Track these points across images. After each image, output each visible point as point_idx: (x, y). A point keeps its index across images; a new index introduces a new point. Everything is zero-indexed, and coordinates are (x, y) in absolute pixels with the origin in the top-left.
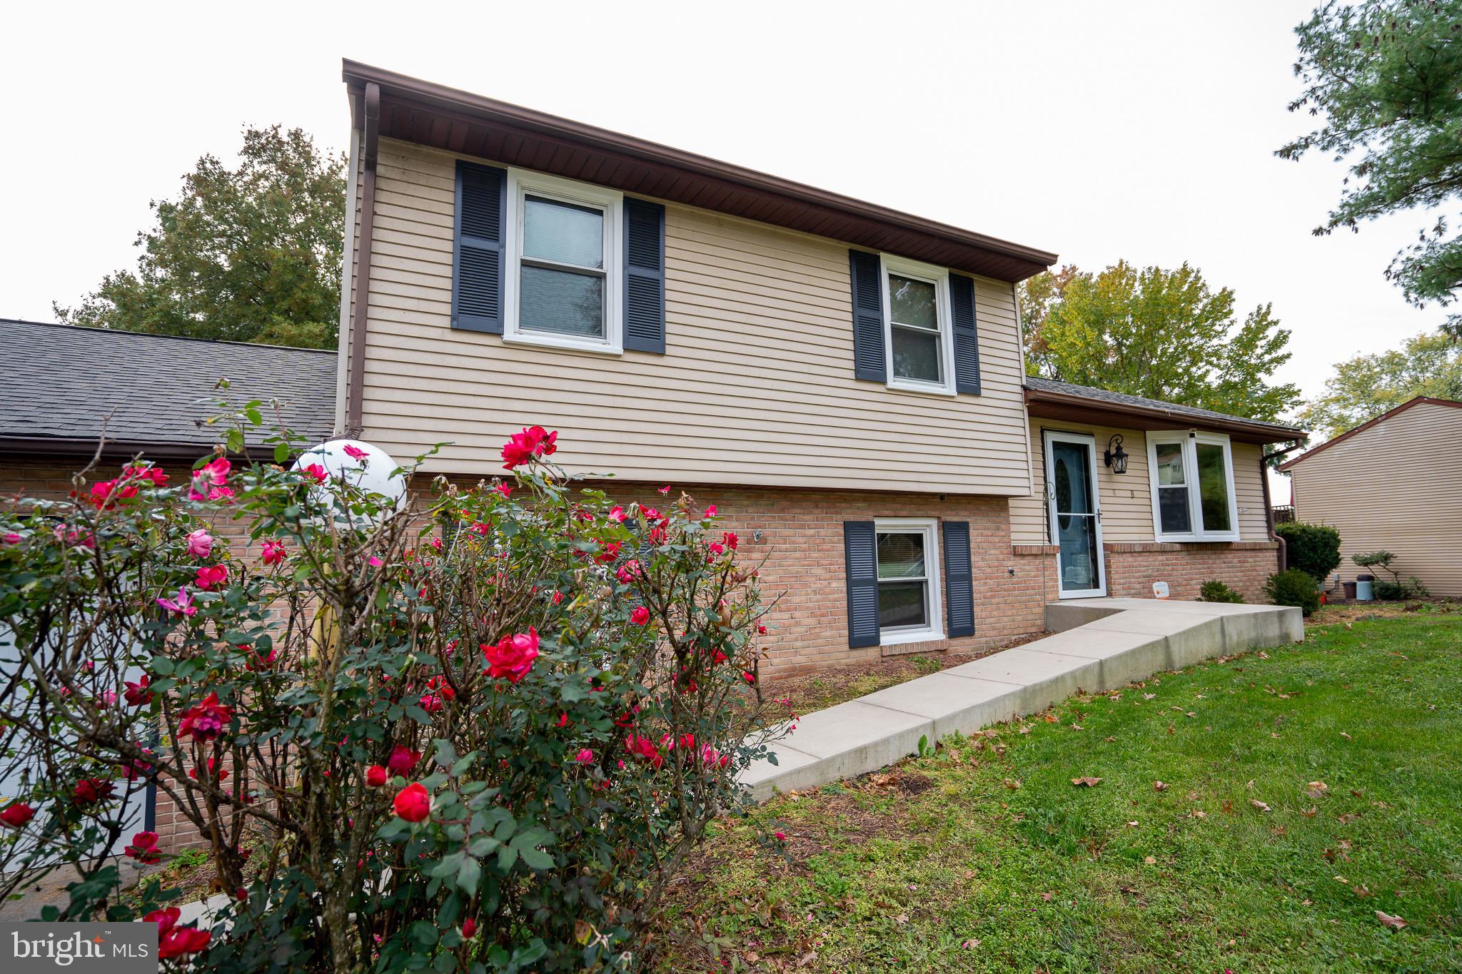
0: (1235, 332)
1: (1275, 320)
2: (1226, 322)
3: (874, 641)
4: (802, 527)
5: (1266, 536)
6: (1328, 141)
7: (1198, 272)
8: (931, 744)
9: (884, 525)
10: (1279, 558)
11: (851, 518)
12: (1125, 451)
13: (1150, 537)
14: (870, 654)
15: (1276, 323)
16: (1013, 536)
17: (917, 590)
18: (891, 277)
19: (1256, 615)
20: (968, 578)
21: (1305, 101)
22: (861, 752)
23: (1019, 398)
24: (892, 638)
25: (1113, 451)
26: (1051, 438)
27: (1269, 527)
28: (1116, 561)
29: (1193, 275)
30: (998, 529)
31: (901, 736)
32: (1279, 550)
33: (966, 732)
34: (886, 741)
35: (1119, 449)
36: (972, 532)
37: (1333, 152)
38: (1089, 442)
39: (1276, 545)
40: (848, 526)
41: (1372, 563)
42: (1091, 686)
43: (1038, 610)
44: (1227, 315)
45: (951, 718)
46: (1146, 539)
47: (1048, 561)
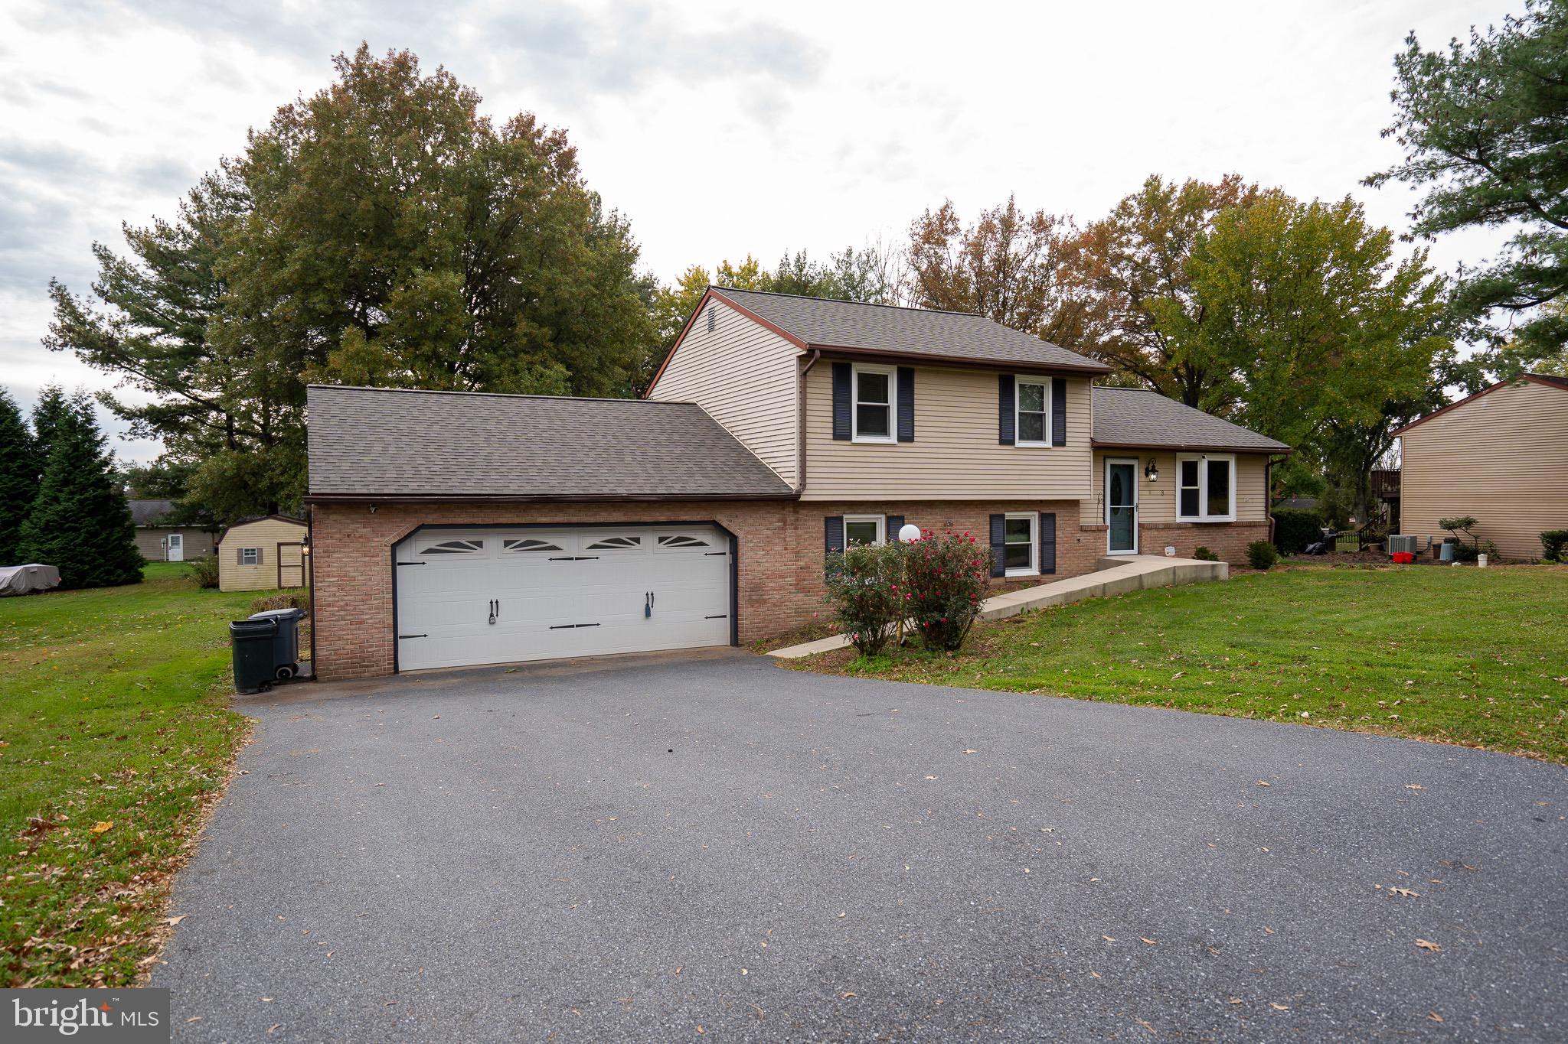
0: (1388, 277)
1: (1430, 268)
2: (1381, 265)
3: (1003, 574)
4: (970, 518)
5: (1264, 517)
6: (1405, 174)
7: (1361, 207)
8: (1026, 610)
9: (1010, 515)
10: (1270, 532)
11: (993, 512)
12: (1156, 469)
13: (1173, 519)
14: (1000, 580)
15: (1430, 271)
16: (1081, 520)
17: (1026, 550)
18: (1020, 385)
19: (1196, 566)
20: (1054, 543)
21: (1394, 130)
22: (999, 611)
23: (1088, 445)
24: (1010, 573)
25: (1150, 468)
26: (1109, 462)
27: (1267, 511)
28: (1145, 534)
29: (1355, 210)
30: (1073, 516)
31: (1014, 606)
32: (1270, 526)
33: (1040, 608)
34: (1009, 608)
35: (1153, 467)
36: (1057, 518)
37: (1409, 183)
38: (1135, 463)
39: (1269, 524)
40: (992, 517)
41: (1456, 528)
42: (1099, 594)
43: (1093, 561)
44: (1383, 259)
45: (1034, 602)
46: (1169, 520)
47: (1101, 534)
